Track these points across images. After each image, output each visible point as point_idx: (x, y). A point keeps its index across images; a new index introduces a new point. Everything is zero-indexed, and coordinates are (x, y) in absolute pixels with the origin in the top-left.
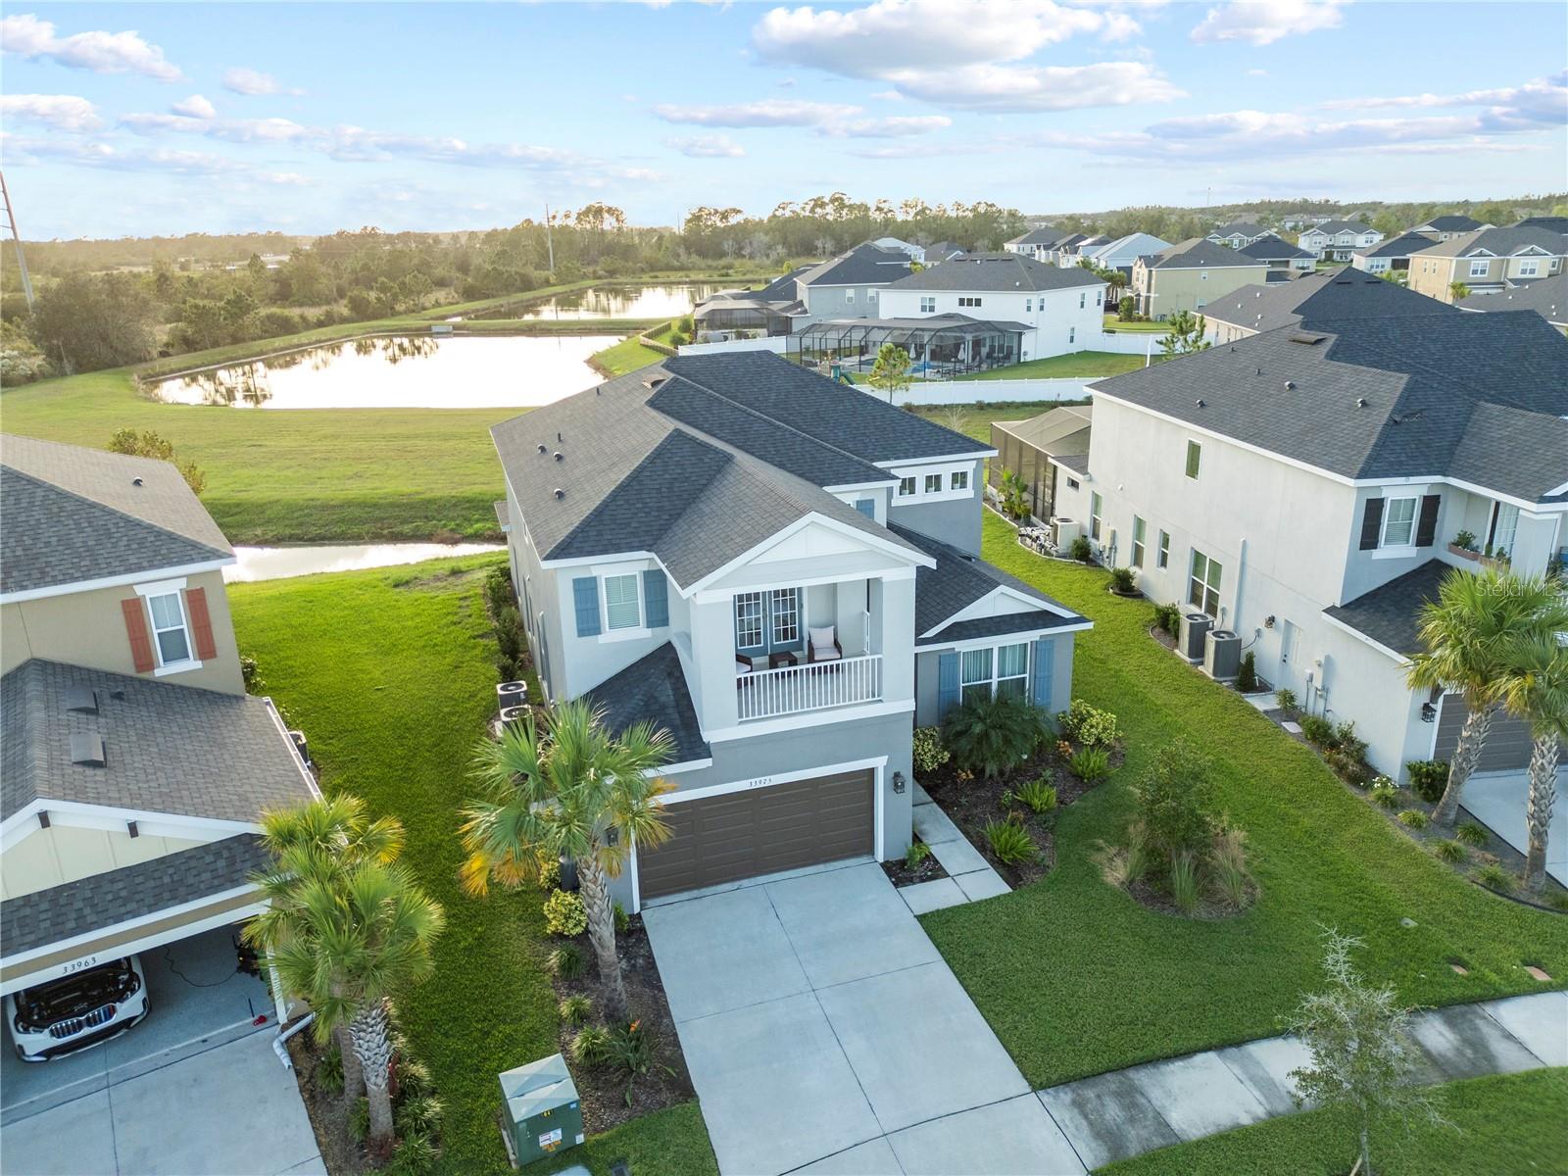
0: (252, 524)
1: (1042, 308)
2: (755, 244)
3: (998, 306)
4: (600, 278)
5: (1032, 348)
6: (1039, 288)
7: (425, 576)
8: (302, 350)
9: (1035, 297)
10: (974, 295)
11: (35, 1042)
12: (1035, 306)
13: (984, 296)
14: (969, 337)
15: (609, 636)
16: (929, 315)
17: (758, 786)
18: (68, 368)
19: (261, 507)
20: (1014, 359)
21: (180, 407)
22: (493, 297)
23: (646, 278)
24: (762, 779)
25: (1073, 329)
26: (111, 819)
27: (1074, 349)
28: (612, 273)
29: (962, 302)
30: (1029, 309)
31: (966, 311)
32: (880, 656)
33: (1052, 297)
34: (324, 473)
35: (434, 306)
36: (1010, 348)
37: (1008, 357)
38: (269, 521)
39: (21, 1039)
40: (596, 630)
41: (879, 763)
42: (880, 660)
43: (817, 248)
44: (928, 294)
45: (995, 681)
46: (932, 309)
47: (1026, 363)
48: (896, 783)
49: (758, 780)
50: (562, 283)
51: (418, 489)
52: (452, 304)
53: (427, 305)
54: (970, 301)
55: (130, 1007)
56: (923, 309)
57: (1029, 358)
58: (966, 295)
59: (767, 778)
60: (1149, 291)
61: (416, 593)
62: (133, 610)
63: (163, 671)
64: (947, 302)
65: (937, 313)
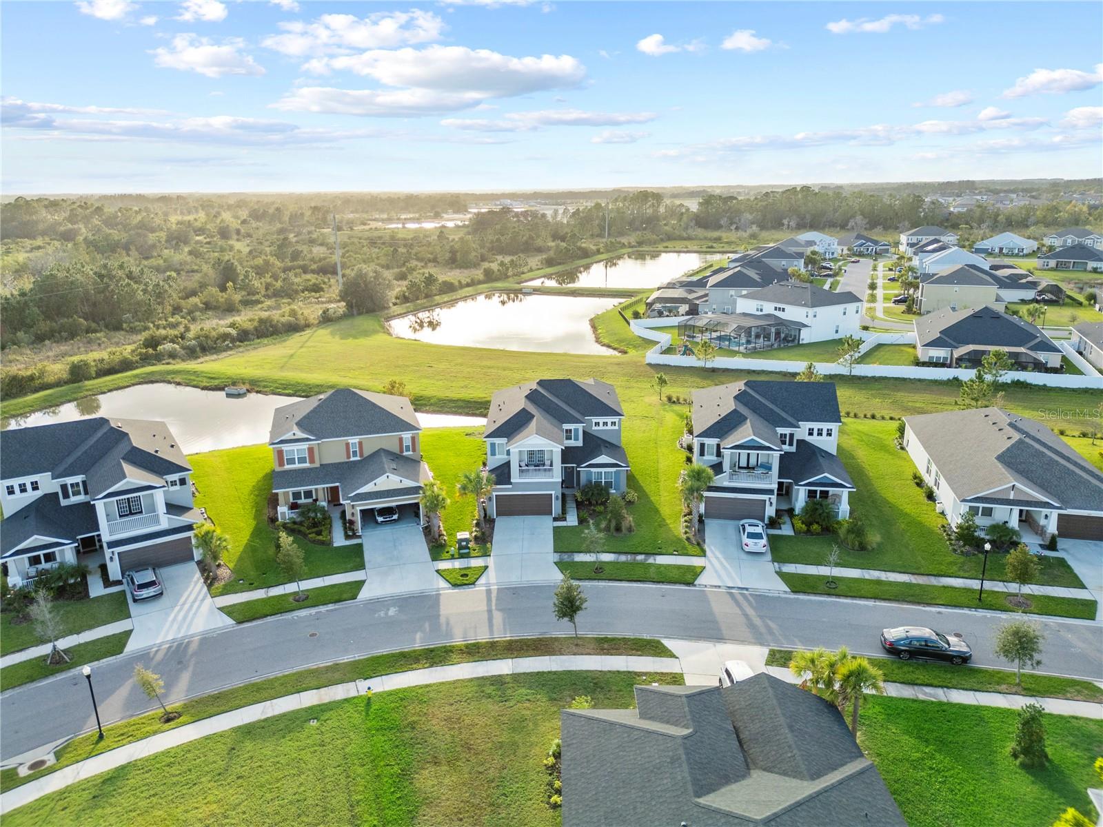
0: (426, 405)
1: (815, 316)
2: (742, 221)
3: (793, 313)
4: (632, 247)
5: (806, 336)
6: (813, 306)
7: (476, 433)
8: (456, 301)
9: (811, 311)
10: (782, 306)
11: (380, 519)
12: (811, 315)
13: (787, 307)
14: (773, 330)
15: (497, 457)
16: (761, 313)
17: (523, 494)
18: (355, 312)
19: (429, 398)
20: (796, 342)
21: (401, 341)
22: (563, 263)
23: (660, 248)
25: (838, 326)
26: (397, 478)
27: (837, 337)
28: (640, 244)
29: (776, 309)
30: (807, 316)
31: (778, 314)
33: (821, 311)
34: (454, 384)
35: (529, 271)
36: (795, 336)
37: (793, 341)
38: (431, 405)
39: (377, 518)
40: (495, 455)
41: (553, 492)
42: (553, 468)
43: (783, 225)
44: (760, 303)
45: (603, 481)
46: (761, 310)
47: (803, 345)
48: (557, 498)
49: (523, 492)
50: (608, 251)
51: (485, 395)
52: (539, 269)
53: (526, 271)
54: (780, 308)
55: (395, 517)
56: (757, 310)
57: (804, 342)
58: (779, 305)
59: (525, 492)
60: (922, 296)
61: (471, 438)
62: (401, 440)
63: (405, 453)
64: (769, 308)
65: (764, 312)
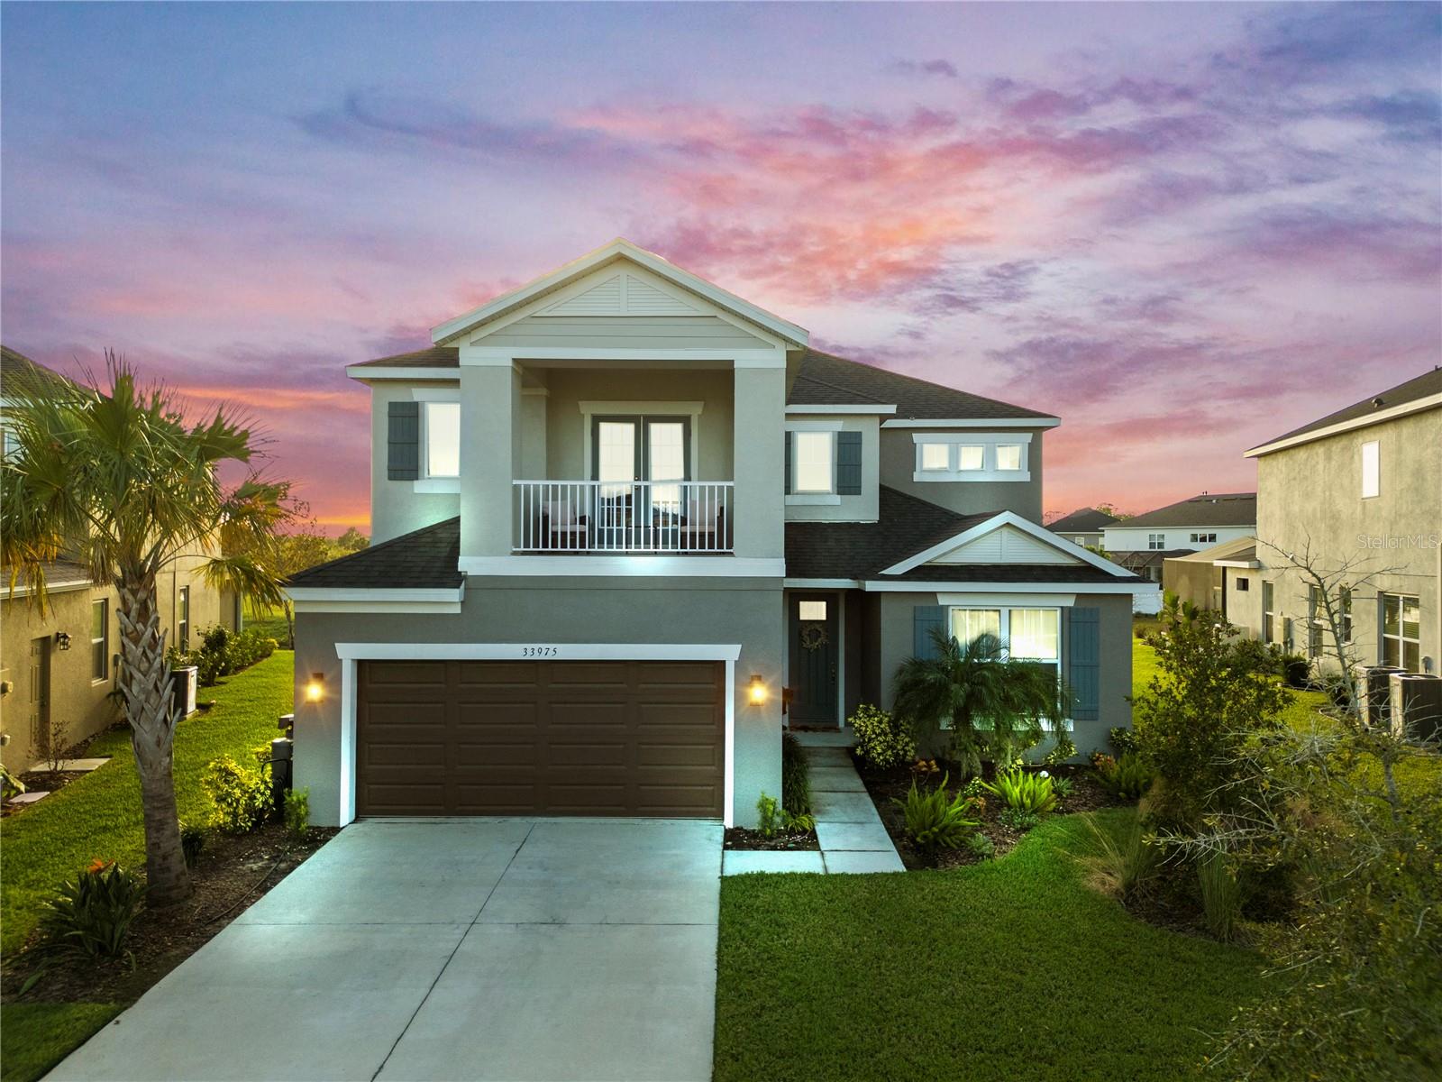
10: (1207, 532)
13: (1219, 532)
17: (536, 657)
24: (544, 646)
29: (1194, 538)
32: (731, 484)
42: (730, 489)
44: (1158, 531)
46: (1161, 545)
49: (536, 646)
54: (1203, 537)
56: (1153, 545)
58: (1200, 532)
59: (551, 646)
64: (1178, 538)
